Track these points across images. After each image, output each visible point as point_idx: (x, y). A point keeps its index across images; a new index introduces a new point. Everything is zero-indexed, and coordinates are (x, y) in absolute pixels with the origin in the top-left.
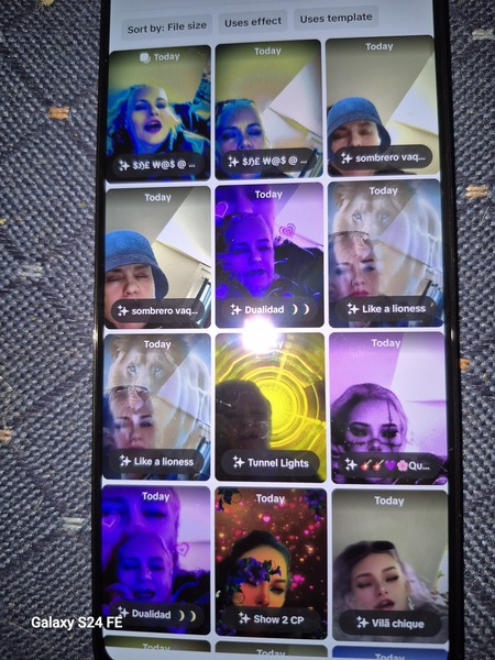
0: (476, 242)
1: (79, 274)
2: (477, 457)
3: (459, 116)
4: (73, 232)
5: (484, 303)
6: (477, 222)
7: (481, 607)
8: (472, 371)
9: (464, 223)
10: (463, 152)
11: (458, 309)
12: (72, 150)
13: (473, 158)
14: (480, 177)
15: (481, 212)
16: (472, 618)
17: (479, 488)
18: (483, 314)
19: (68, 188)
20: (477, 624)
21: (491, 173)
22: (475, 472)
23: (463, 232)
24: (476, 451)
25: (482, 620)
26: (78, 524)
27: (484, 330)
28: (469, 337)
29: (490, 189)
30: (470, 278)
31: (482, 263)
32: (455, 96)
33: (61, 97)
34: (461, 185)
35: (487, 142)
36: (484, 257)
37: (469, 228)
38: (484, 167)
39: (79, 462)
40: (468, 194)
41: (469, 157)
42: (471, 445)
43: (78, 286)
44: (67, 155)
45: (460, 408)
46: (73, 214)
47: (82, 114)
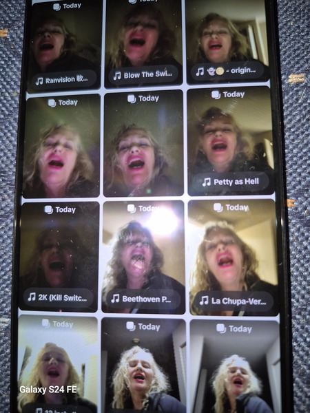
0: (297, 114)
1: (11, 141)
2: (301, 274)
3: (282, 27)
4: (7, 113)
5: (304, 158)
6: (297, 100)
7: (306, 389)
8: (296, 209)
9: (288, 100)
10: (285, 52)
11: (285, 163)
12: (9, 58)
13: (293, 56)
14: (299, 68)
15: (300, 93)
16: (300, 398)
17: (303, 297)
18: (304, 167)
19: (5, 83)
20: (304, 402)
21: (306, 65)
22: (300, 285)
23: (287, 108)
24: (301, 269)
25: (307, 399)
26: (5, 323)
27: (305, 178)
28: (293, 183)
29: (306, 76)
30: (293, 140)
31: (301, 130)
32: (279, 14)
33: (3, 22)
34: (285, 74)
35: (303, 44)
36: (303, 125)
37: (291, 104)
38: (302, 62)
39: (6, 277)
40: (290, 81)
41: (290, 55)
42: (297, 265)
43: (9, 150)
44: (5, 61)
45: (288, 237)
46: (8, 101)
47: (17, 33)
